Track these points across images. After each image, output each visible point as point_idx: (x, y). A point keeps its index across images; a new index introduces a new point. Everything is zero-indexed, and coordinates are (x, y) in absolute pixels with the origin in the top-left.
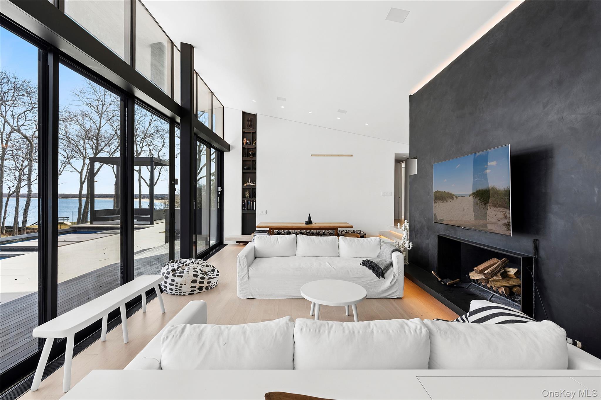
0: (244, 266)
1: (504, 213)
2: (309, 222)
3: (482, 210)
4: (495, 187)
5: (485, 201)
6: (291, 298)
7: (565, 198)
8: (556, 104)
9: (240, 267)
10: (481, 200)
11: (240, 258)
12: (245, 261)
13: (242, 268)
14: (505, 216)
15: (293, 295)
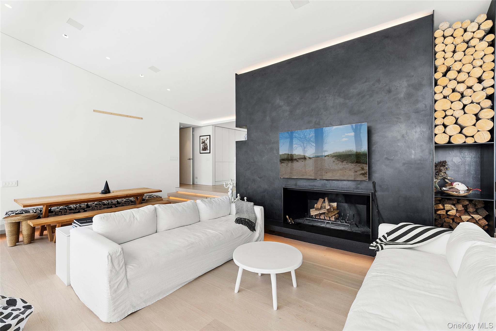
0: (121, 266)
1: (361, 167)
2: (107, 190)
3: (339, 166)
4: (352, 150)
5: (342, 159)
6: (183, 285)
7: (394, 156)
8: (387, 103)
9: (114, 271)
10: (338, 159)
11: (113, 256)
12: (122, 258)
13: (116, 270)
14: (362, 168)
15: (185, 281)
